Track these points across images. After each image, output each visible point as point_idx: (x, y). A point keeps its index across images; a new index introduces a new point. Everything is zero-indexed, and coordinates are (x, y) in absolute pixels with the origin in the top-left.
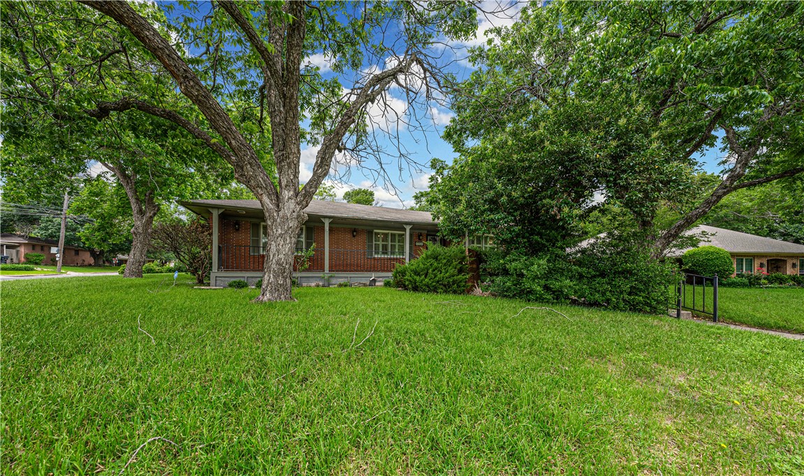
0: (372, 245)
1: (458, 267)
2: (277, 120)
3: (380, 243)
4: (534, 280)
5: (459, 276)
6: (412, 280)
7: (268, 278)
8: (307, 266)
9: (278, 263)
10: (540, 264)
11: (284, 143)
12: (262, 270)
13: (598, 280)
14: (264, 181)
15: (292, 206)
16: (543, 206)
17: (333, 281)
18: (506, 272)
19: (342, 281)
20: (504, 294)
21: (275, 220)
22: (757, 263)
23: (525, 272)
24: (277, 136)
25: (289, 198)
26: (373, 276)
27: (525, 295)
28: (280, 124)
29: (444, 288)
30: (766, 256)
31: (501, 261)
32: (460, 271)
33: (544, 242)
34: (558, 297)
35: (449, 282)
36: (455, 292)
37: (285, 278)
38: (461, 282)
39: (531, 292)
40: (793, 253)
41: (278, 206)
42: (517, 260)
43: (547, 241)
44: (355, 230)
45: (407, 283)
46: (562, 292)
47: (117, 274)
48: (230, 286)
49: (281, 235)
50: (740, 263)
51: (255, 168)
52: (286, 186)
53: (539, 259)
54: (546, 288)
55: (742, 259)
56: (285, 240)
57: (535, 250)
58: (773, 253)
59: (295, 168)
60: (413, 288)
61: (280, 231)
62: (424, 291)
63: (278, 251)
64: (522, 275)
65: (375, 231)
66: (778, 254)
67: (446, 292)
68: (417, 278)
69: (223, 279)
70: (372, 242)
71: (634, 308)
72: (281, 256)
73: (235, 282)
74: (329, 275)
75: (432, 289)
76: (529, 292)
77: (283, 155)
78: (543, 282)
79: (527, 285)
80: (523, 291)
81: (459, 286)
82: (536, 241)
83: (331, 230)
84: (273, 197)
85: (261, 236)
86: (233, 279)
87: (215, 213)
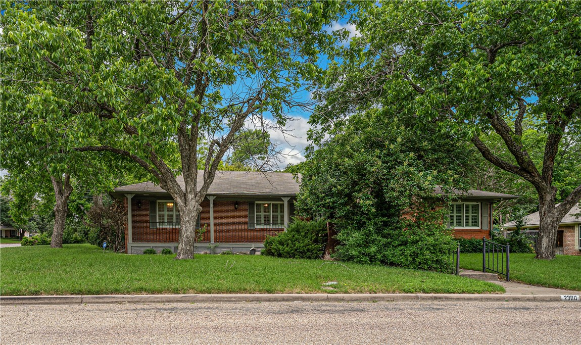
0: (254, 216)
2: (185, 154)
3: (262, 214)
6: (277, 249)
7: (181, 246)
8: (202, 239)
9: (187, 237)
11: (189, 167)
12: (178, 241)
14: (178, 189)
17: (218, 250)
19: (225, 250)
21: (184, 212)
24: (185, 163)
25: (192, 199)
26: (253, 246)
28: (186, 156)
29: (301, 255)
32: (314, 242)
37: (190, 246)
38: (314, 250)
41: (186, 204)
44: (237, 203)
45: (273, 251)
47: (20, 245)
48: (145, 253)
49: (188, 221)
51: (173, 183)
52: (190, 192)
56: (190, 224)
59: (195, 181)
60: (278, 254)
61: (187, 218)
62: (285, 257)
65: (257, 202)
67: (302, 257)
68: (280, 247)
69: (136, 248)
70: (254, 214)
72: (188, 233)
73: (148, 250)
74: (214, 245)
75: (291, 255)
77: (188, 174)
81: (312, 253)
83: (214, 204)
84: (183, 198)
85: (158, 212)
86: (142, 249)
87: (129, 197)
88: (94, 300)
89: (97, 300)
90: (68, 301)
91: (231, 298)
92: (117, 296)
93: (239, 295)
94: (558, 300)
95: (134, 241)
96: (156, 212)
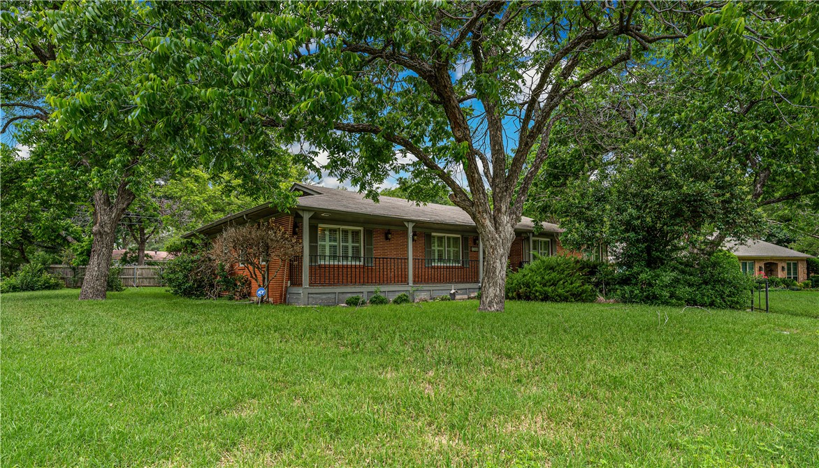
0: (430, 251)
3: (437, 248)
15: (510, 229)
20: (629, 300)
22: (757, 266)
25: (508, 223)
26: (453, 288)
30: (763, 260)
31: (627, 272)
35: (577, 292)
40: (782, 257)
48: (349, 302)
50: (744, 265)
52: (506, 212)
55: (746, 263)
58: (768, 257)
61: (502, 250)
65: (433, 234)
66: (772, 258)
70: (430, 248)
81: (586, 296)
84: (493, 222)
85: (319, 243)
86: (324, 297)
87: (306, 217)
95: (311, 284)
96: (317, 243)
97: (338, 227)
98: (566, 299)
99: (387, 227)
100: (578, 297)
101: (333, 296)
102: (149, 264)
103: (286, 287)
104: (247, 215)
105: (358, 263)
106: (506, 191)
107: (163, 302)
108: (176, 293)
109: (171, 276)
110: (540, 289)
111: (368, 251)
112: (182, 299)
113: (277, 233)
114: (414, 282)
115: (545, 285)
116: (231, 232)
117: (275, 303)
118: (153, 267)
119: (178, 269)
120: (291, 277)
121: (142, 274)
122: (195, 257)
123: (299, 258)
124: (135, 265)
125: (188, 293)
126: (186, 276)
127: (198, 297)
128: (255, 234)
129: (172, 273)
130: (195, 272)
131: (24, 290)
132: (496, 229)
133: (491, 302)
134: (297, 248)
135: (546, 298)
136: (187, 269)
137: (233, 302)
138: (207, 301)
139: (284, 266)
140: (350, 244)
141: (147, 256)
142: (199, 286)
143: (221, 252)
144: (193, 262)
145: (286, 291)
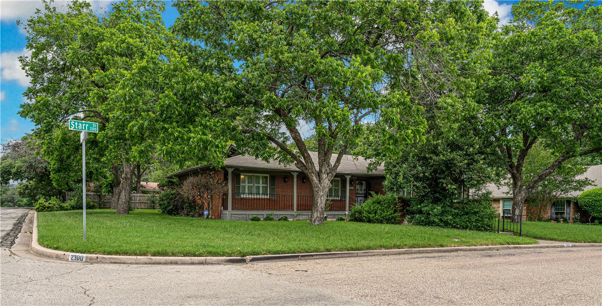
1: (394, 209)
4: (435, 216)
5: (395, 215)
10: (438, 208)
11: (326, 153)
13: (464, 216)
14: (315, 170)
15: (327, 182)
16: (440, 182)
18: (421, 212)
20: (419, 223)
23: (431, 212)
25: (326, 178)
27: (430, 223)
29: (386, 221)
31: (419, 206)
32: (395, 211)
33: (441, 197)
34: (446, 224)
35: (389, 217)
36: (392, 223)
37: (323, 215)
38: (396, 217)
39: (434, 222)
42: (427, 206)
43: (443, 196)
46: (448, 222)
49: (323, 195)
51: (313, 165)
52: (325, 173)
53: (438, 206)
54: (441, 220)
56: (324, 197)
57: (436, 201)
62: (375, 222)
63: (321, 202)
64: (429, 214)
67: (388, 223)
69: (235, 215)
71: (478, 229)
76: (433, 222)
78: (439, 217)
79: (432, 219)
80: (430, 222)
81: (395, 220)
82: (437, 197)
84: (318, 177)
85: (241, 184)
86: (240, 216)
87: (230, 171)
88: (363, 254)
89: (365, 254)
90: (350, 255)
91: (428, 250)
92: (370, 251)
93: (428, 249)
94: (563, 247)
95: (233, 209)
96: (240, 184)
97: (253, 174)
98: (381, 222)
99: (286, 174)
100: (390, 221)
101: (245, 216)
102: (144, 192)
103: (221, 210)
104: (200, 169)
105: (266, 197)
106: (324, 161)
107: (158, 217)
108: (163, 212)
109: (161, 202)
110: (365, 215)
111: (272, 189)
112: (167, 215)
113: (214, 180)
114: (298, 210)
115: (370, 213)
116: (191, 179)
117: (215, 219)
118: (147, 195)
119: (164, 198)
120: (223, 205)
121: (140, 200)
122: (173, 192)
123: (226, 194)
124: (134, 193)
125: (170, 213)
126: (169, 203)
127: (175, 215)
128: (204, 181)
129: (161, 201)
130: (174, 200)
131: (78, 209)
132: (320, 181)
133: (315, 220)
134: (225, 189)
135: (369, 221)
136: (170, 198)
137: (194, 218)
138: (180, 217)
139: (219, 198)
140: (261, 185)
141: (142, 186)
142: (176, 209)
143: (187, 189)
144: (172, 194)
145: (221, 212)
